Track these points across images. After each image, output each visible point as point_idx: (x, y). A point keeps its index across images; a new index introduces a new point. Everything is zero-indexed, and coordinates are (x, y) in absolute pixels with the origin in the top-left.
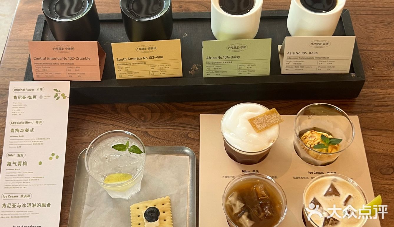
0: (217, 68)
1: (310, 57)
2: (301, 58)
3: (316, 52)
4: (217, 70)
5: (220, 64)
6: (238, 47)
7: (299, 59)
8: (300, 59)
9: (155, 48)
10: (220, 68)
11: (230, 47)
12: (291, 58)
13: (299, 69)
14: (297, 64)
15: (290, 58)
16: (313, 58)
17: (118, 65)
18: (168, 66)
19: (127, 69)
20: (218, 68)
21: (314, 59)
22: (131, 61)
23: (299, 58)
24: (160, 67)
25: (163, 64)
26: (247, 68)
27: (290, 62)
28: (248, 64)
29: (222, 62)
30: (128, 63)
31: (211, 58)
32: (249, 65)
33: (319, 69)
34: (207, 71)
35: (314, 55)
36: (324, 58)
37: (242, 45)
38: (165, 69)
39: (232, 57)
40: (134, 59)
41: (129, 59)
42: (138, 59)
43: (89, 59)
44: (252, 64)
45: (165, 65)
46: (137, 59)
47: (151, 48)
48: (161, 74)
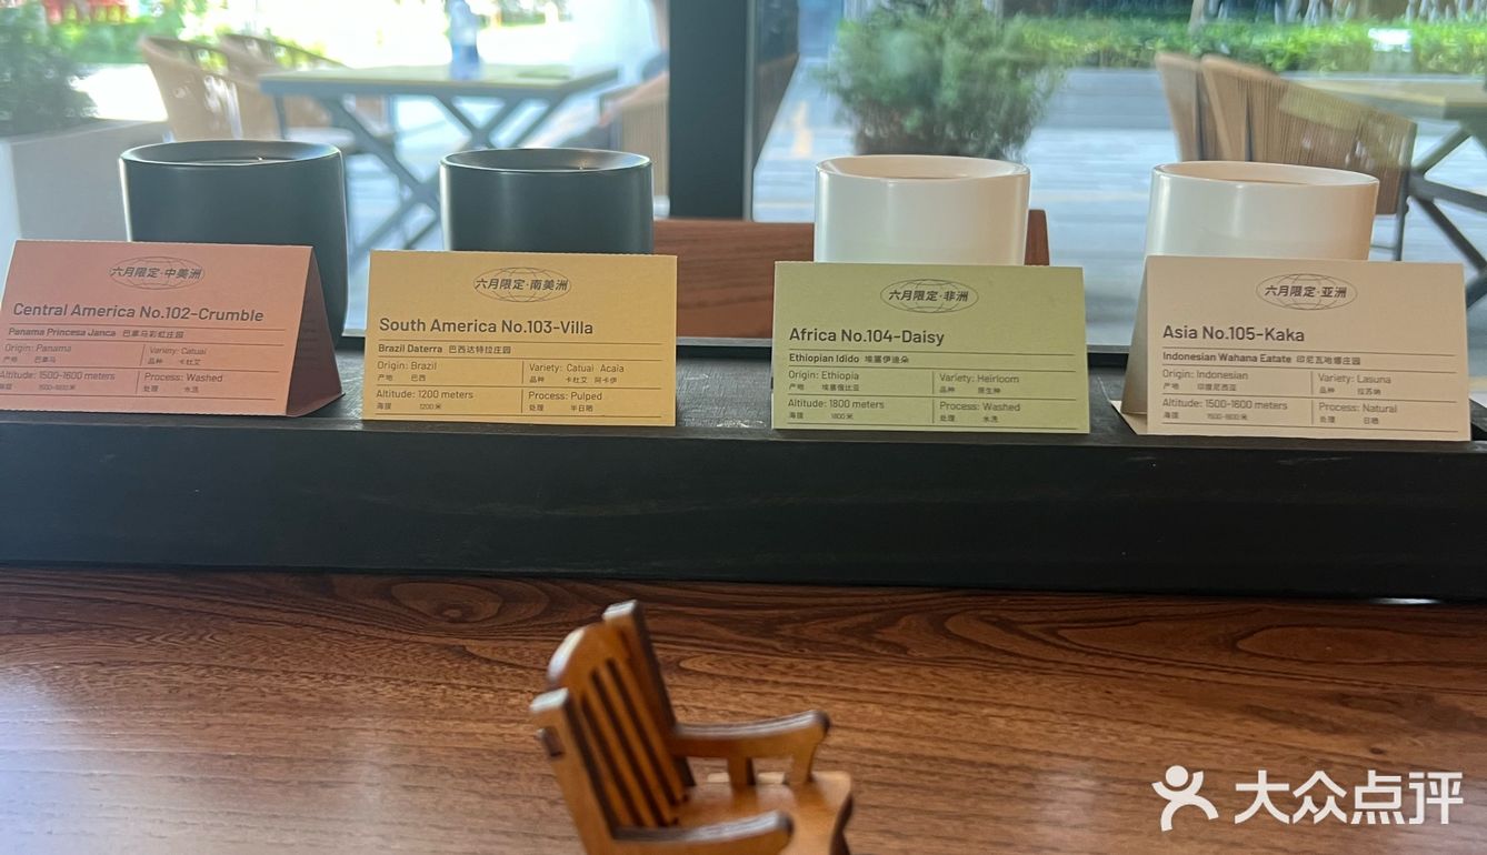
0: (837, 382)
1: (1271, 354)
2: (1231, 359)
3: (1295, 330)
4: (838, 395)
5: (854, 364)
6: (932, 296)
7: (1223, 363)
8: (1227, 362)
9: (563, 285)
10: (852, 382)
11: (896, 293)
12: (1185, 357)
13: (1229, 417)
14: (1217, 386)
15: (1176, 356)
16: (1289, 360)
17: (382, 348)
18: (610, 375)
19: (419, 372)
20: (843, 382)
21: (1294, 363)
22: (446, 335)
23: (1223, 357)
24: (572, 375)
25: (589, 364)
26: (981, 390)
27: (1180, 376)
28: (981, 374)
29: (862, 356)
30: (429, 345)
31: (812, 336)
32: (987, 379)
33: (1323, 419)
34: (793, 397)
35: (1289, 344)
36: (1338, 360)
37: (950, 288)
38: (597, 385)
39: (907, 335)
40: (461, 327)
41: (436, 326)
42: (478, 328)
43: (259, 317)
44: (1001, 374)
45: (597, 365)
46: (472, 327)
47: (543, 283)
48: (574, 408)
